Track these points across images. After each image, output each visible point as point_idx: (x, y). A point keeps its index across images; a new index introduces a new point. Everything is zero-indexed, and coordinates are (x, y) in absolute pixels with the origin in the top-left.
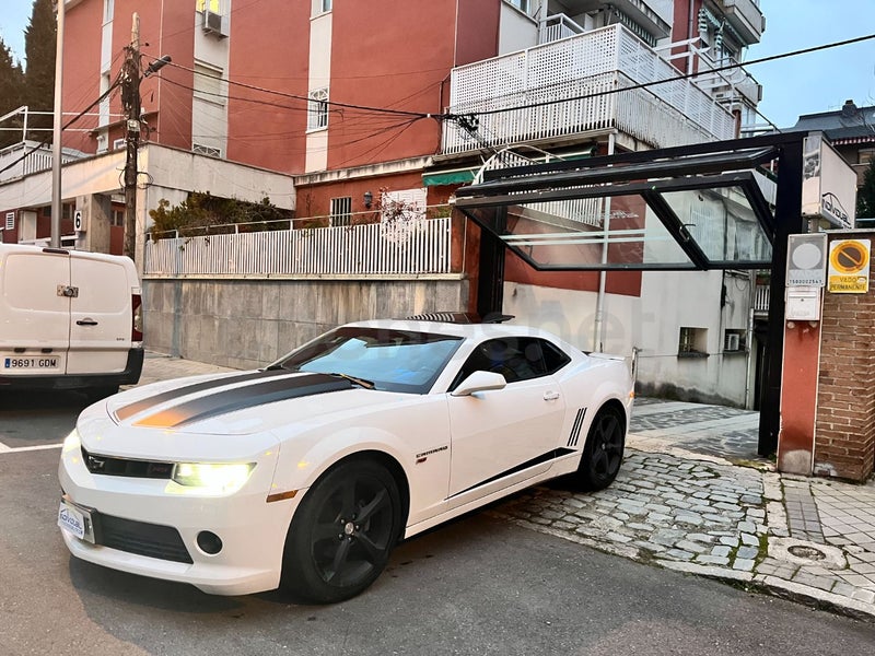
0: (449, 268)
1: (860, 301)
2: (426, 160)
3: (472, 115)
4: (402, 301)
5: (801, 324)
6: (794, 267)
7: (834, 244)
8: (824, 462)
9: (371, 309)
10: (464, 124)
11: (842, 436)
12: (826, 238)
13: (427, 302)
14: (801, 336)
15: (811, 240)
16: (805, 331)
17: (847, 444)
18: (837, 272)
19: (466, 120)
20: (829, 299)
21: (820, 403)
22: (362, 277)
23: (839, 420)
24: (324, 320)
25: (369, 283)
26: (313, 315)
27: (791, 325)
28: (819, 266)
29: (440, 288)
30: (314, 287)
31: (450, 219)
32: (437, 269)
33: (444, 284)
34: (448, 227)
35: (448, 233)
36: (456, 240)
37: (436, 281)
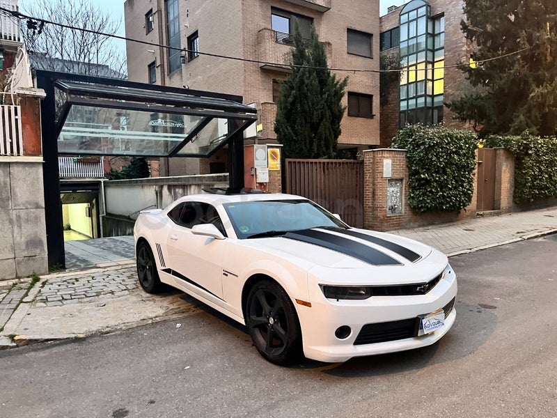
1: (278, 173)
5: (261, 184)
6: (257, 159)
7: (270, 150)
12: (266, 147)
15: (262, 148)
18: (271, 162)
20: (270, 173)
27: (258, 185)
28: (265, 159)
29: (14, 170)
31: (19, 108)
32: (6, 152)
33: (21, 166)
34: (16, 114)
35: (16, 120)
36: (28, 127)
37: (9, 163)
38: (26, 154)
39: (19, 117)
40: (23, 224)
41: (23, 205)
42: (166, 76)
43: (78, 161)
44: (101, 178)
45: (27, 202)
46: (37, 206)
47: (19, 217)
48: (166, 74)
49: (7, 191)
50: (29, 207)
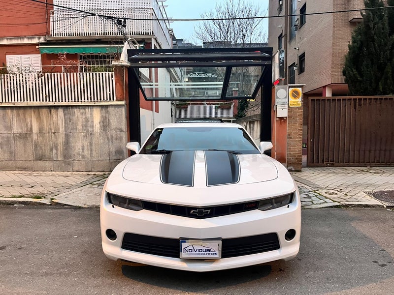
0: (115, 98)
1: (299, 109)
2: (39, 38)
3: (125, 19)
4: (84, 117)
5: (281, 118)
6: (278, 98)
7: (291, 89)
8: (290, 166)
9: (60, 122)
10: (119, 22)
11: (295, 156)
12: (288, 87)
13: (102, 117)
14: (281, 123)
15: (283, 88)
16: (283, 121)
17: (297, 159)
18: (292, 99)
19: (121, 21)
20: (290, 109)
21: (288, 145)
22: (51, 104)
23: (294, 151)
24: (20, 131)
25: (57, 107)
26: (10, 128)
27: (277, 119)
28: (286, 98)
29: (110, 109)
30: (9, 111)
31: (113, 73)
32: (107, 99)
33: (113, 107)
34: (112, 77)
35: (112, 80)
36: (118, 84)
37: (108, 105)
38: (117, 100)
39: (114, 79)
40: (114, 141)
41: (114, 130)
42: (288, 43)
43: (218, 108)
44: (231, 118)
45: (116, 128)
46: (121, 131)
47: (112, 136)
48: (288, 41)
49: (106, 122)
50: (117, 131)
